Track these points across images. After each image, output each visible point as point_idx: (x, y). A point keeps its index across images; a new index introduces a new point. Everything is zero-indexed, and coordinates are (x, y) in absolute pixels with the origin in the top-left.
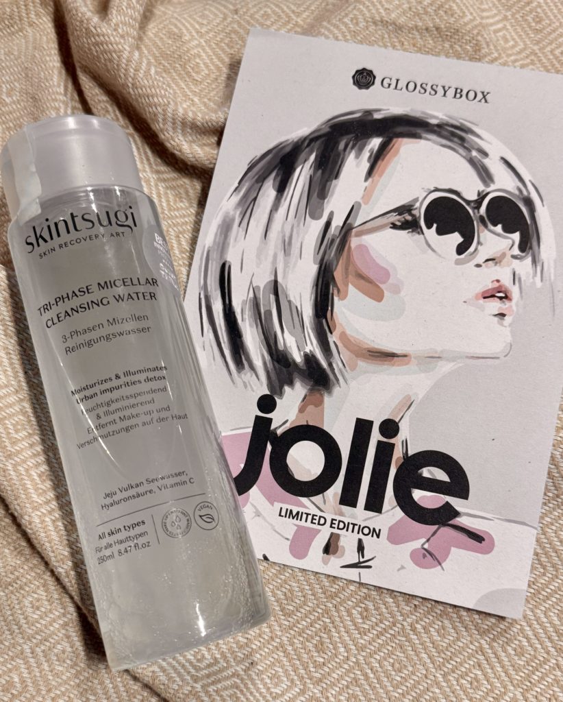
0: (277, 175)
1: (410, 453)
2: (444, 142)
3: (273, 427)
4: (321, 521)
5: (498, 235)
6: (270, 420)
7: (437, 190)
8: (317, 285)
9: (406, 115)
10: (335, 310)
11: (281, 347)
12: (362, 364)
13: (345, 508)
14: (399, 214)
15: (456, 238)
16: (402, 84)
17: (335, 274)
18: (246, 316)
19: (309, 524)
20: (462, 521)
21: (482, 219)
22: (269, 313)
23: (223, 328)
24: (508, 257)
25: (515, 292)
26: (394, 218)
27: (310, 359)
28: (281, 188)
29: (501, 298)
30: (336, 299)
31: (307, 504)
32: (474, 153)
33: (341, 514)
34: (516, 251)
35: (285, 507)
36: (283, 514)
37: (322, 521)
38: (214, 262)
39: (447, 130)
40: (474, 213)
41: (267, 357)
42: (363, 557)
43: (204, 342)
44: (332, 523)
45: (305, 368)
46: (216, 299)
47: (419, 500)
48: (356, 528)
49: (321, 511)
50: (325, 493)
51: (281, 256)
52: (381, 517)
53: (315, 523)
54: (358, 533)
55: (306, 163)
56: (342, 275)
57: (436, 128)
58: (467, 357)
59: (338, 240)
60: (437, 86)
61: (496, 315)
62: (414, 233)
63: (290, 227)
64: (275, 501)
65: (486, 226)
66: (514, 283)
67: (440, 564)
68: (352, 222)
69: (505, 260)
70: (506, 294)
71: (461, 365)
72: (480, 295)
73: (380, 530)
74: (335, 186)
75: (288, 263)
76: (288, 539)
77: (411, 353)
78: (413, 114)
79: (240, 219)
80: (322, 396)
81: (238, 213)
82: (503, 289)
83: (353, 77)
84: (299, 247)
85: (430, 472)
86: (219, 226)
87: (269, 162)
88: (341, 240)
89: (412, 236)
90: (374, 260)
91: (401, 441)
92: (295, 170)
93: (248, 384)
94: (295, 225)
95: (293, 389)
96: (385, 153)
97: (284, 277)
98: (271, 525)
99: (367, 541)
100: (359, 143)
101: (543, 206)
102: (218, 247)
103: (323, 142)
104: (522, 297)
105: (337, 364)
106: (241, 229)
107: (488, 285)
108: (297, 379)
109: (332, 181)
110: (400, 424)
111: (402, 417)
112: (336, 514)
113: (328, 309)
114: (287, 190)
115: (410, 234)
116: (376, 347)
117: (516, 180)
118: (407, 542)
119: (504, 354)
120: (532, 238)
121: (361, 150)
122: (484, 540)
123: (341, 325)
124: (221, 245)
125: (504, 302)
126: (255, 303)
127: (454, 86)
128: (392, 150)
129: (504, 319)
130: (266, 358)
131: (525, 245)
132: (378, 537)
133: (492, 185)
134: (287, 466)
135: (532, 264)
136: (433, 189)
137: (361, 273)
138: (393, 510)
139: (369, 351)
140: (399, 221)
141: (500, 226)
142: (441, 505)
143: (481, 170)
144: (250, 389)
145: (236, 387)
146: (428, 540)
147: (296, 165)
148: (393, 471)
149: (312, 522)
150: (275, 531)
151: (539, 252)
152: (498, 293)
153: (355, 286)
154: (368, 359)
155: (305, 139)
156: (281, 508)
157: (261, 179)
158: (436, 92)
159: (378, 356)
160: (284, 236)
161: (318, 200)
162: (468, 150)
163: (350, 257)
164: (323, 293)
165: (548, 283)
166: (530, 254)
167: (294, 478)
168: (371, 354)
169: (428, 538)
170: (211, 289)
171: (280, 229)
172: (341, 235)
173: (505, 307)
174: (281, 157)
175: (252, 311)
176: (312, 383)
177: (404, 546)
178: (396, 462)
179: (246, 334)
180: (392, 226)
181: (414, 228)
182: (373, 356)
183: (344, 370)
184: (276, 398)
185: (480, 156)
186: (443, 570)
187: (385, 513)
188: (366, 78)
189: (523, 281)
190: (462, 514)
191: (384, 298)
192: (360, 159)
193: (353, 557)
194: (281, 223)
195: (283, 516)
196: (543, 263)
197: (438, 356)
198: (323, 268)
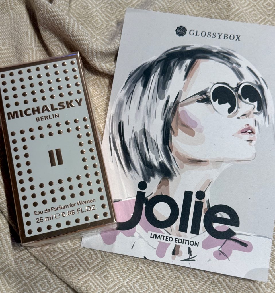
0: (143, 79)
1: (211, 206)
2: (220, 60)
3: (146, 196)
5: (247, 103)
7: (218, 83)
8: (164, 130)
9: (201, 48)
10: (173, 141)
11: (148, 159)
12: (186, 166)
13: (182, 233)
14: (201, 95)
15: (228, 106)
16: (199, 33)
17: (172, 124)
18: (131, 146)
19: (165, 241)
20: (237, 237)
21: (239, 96)
22: (142, 144)
23: (121, 152)
24: (252, 113)
25: (256, 129)
26: (198, 97)
27: (162, 164)
28: (145, 86)
29: (250, 133)
30: (173, 136)
31: (163, 232)
32: (234, 65)
33: (180, 236)
34: (256, 111)
35: (153, 233)
36: (152, 236)
37: (171, 239)
38: (116, 122)
39: (221, 54)
40: (235, 93)
41: (142, 164)
42: (191, 256)
43: (112, 158)
44: (176, 240)
45: (160, 168)
46: (117, 139)
47: (216, 228)
48: (187, 242)
49: (170, 234)
50: (171, 226)
51: (146, 117)
52: (199, 236)
53: (167, 241)
54: (188, 244)
55: (156, 73)
56: (175, 125)
57: (216, 54)
58: (235, 161)
59: (173, 108)
60: (216, 33)
62: (208, 104)
63: (150, 104)
64: (148, 231)
65: (241, 99)
66: (256, 126)
67: (227, 258)
68: (179, 100)
69: (251, 115)
70: (252, 131)
71: (233, 164)
72: (240, 132)
73: (198, 243)
74: (170, 83)
75: (150, 120)
76: (155, 248)
77: (209, 160)
78: (205, 47)
79: (127, 101)
80: (168, 181)
81: (126, 98)
82: (251, 129)
83: (176, 30)
84: (155, 113)
85: (220, 214)
86: (117, 105)
87: (139, 73)
88: (174, 109)
89: (207, 105)
90: (189, 117)
91: (206, 201)
92: (151, 76)
93: (133, 177)
94: (152, 103)
95: (154, 178)
96: (192, 66)
97: (148, 127)
98: (147, 242)
99: (193, 248)
101: (268, 89)
102: (117, 114)
103: (163, 63)
104: (259, 132)
105: (175, 166)
106: (127, 106)
107: (243, 127)
108: (156, 174)
109: (168, 81)
110: (205, 193)
111: (206, 189)
112: (177, 236)
113: (169, 141)
114: (148, 86)
115: (206, 105)
116: (193, 158)
117: (255, 77)
118: (211, 248)
119: (253, 159)
120: (263, 104)
121: (181, 65)
122: (247, 245)
123: (175, 148)
124: (118, 114)
125: (251, 135)
126: (135, 139)
127: (224, 33)
128: (196, 65)
129: (251, 143)
131: (260, 108)
132: (198, 246)
133: (243, 80)
135: (264, 116)
136: (216, 83)
137: (184, 123)
138: (204, 233)
139: (189, 160)
140: (200, 98)
141: (248, 99)
142: (227, 230)
143: (238, 73)
144: (135, 179)
146: (221, 247)
147: (151, 74)
148: (203, 215)
149: (166, 240)
150: (149, 245)
151: (267, 111)
152: (249, 131)
153: (181, 130)
154: (189, 163)
155: (155, 61)
156: (151, 234)
157: (135, 82)
158: (215, 37)
159: (193, 162)
160: (147, 108)
161: (162, 90)
162: (232, 64)
163: (178, 117)
164: (166, 134)
165: (271, 125)
166: (262, 112)
167: (157, 220)
168: (190, 161)
169: (221, 245)
170: (115, 134)
171: (145, 105)
172: (174, 106)
173: (252, 137)
174: (144, 71)
175: (134, 143)
176: (163, 175)
177: (210, 250)
178: (204, 211)
179: (132, 154)
180: (197, 101)
181: (208, 102)
182: (191, 162)
183: (178, 169)
184: (147, 183)
185: (237, 66)
186: (229, 260)
187: (200, 234)
188: (182, 30)
189: (260, 125)
190: (237, 234)
191: (195, 135)
192: (181, 70)
193: (186, 256)
194: (146, 102)
195: (152, 238)
196: (268, 116)
197: (221, 161)
198: (166, 122)
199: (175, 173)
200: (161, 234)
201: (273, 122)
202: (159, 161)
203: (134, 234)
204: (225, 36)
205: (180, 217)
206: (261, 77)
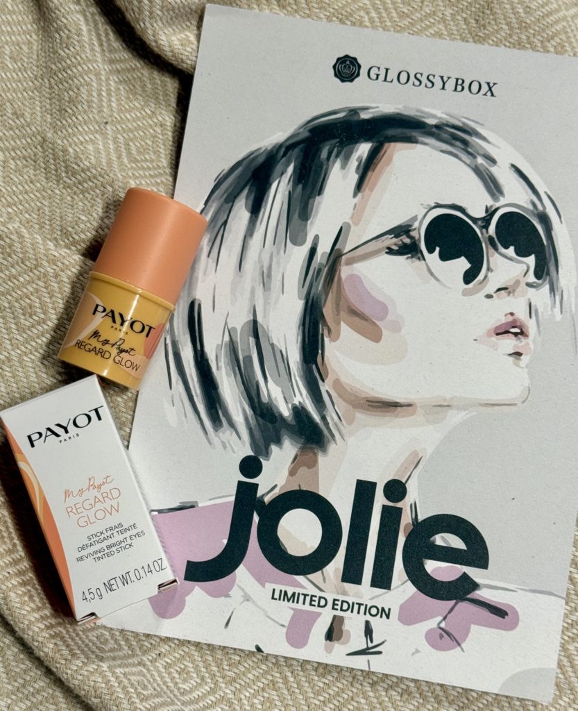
0: (249, 193)
1: (420, 518)
2: (445, 146)
3: (259, 494)
4: (321, 602)
5: (511, 259)
6: (256, 486)
7: (438, 206)
8: (303, 324)
9: (398, 114)
10: (326, 353)
11: (265, 399)
12: (360, 416)
13: (348, 586)
14: (396, 236)
15: (462, 264)
16: (392, 75)
17: (324, 310)
18: (222, 364)
20: (481, 594)
21: (491, 239)
22: (249, 359)
23: (195, 379)
24: (523, 285)
25: (531, 326)
26: (391, 241)
27: (299, 412)
28: (256, 209)
29: (516, 334)
30: (326, 340)
31: (303, 584)
32: (480, 160)
33: (344, 593)
34: (531, 278)
35: (278, 587)
36: (277, 596)
38: (181, 302)
39: (447, 132)
40: (482, 234)
42: (372, 641)
43: (172, 397)
45: (294, 423)
46: (186, 345)
47: (432, 572)
49: (321, 590)
50: (324, 569)
51: (259, 290)
52: (391, 593)
54: (365, 614)
55: (283, 177)
56: (333, 311)
58: (480, 405)
59: (326, 269)
60: (434, 76)
61: (510, 355)
62: (414, 259)
63: (268, 256)
64: (266, 581)
65: (496, 249)
66: (530, 317)
67: (459, 645)
68: (341, 248)
69: (520, 289)
70: (521, 330)
71: (474, 414)
72: (493, 332)
73: (389, 609)
74: (319, 203)
75: (269, 299)
76: (283, 626)
77: (415, 401)
78: (406, 113)
79: (209, 249)
80: (315, 455)
81: (206, 240)
82: (518, 324)
83: (334, 67)
84: (281, 279)
87: (239, 177)
88: (329, 269)
89: (412, 262)
90: (369, 292)
91: (409, 504)
92: (271, 185)
93: (228, 445)
94: (275, 254)
95: (281, 448)
96: (375, 161)
97: (265, 315)
98: (264, 610)
99: (376, 623)
100: (345, 149)
101: (561, 222)
103: (301, 151)
104: (539, 331)
105: (332, 418)
106: (210, 260)
107: (502, 319)
108: (285, 436)
109: (315, 197)
110: (407, 485)
111: (410, 476)
112: (338, 594)
113: (318, 352)
114: (262, 210)
115: (409, 261)
116: (376, 396)
117: (530, 191)
118: (421, 621)
119: (522, 400)
121: (347, 158)
122: (507, 614)
123: (334, 371)
125: (519, 339)
126: (232, 347)
127: (454, 76)
128: (384, 158)
129: (520, 359)
130: (248, 413)
131: (542, 271)
132: (388, 617)
133: (501, 198)
134: (277, 539)
135: (550, 294)
136: (433, 205)
137: (355, 309)
138: (404, 585)
139: (367, 401)
140: (396, 244)
141: (512, 248)
143: (488, 180)
144: (230, 451)
145: (214, 448)
146: (445, 618)
147: (270, 179)
148: (402, 539)
149: (311, 605)
150: (268, 617)
151: (558, 279)
152: (513, 329)
153: (348, 325)
154: (368, 410)
155: (281, 146)
156: (274, 590)
157: (231, 199)
158: (433, 84)
159: (378, 407)
160: (262, 267)
161: (300, 221)
162: (473, 156)
163: (340, 290)
164: (311, 334)
166: (547, 281)
167: (287, 554)
168: (370, 404)
169: (444, 615)
170: (179, 332)
171: (257, 260)
172: (330, 263)
173: (521, 345)
174: (253, 170)
175: (229, 357)
176: (303, 440)
177: (418, 626)
178: (405, 530)
179: (223, 385)
180: (388, 251)
181: (414, 253)
182: (373, 406)
183: (340, 425)
184: (261, 459)
185: (486, 163)
186: (463, 651)
187: (394, 589)
188: (349, 67)
189: (540, 314)
190: (481, 586)
191: (383, 337)
192: (346, 169)
193: (360, 642)
194: (258, 250)
195: (276, 599)
196: (562, 291)
197: (447, 404)
198: (309, 304)
199: (333, 436)
200: (297, 590)
201: (573, 310)
202: (293, 404)
203: (230, 591)
204: (457, 84)
205: (346, 545)
206: (546, 193)
